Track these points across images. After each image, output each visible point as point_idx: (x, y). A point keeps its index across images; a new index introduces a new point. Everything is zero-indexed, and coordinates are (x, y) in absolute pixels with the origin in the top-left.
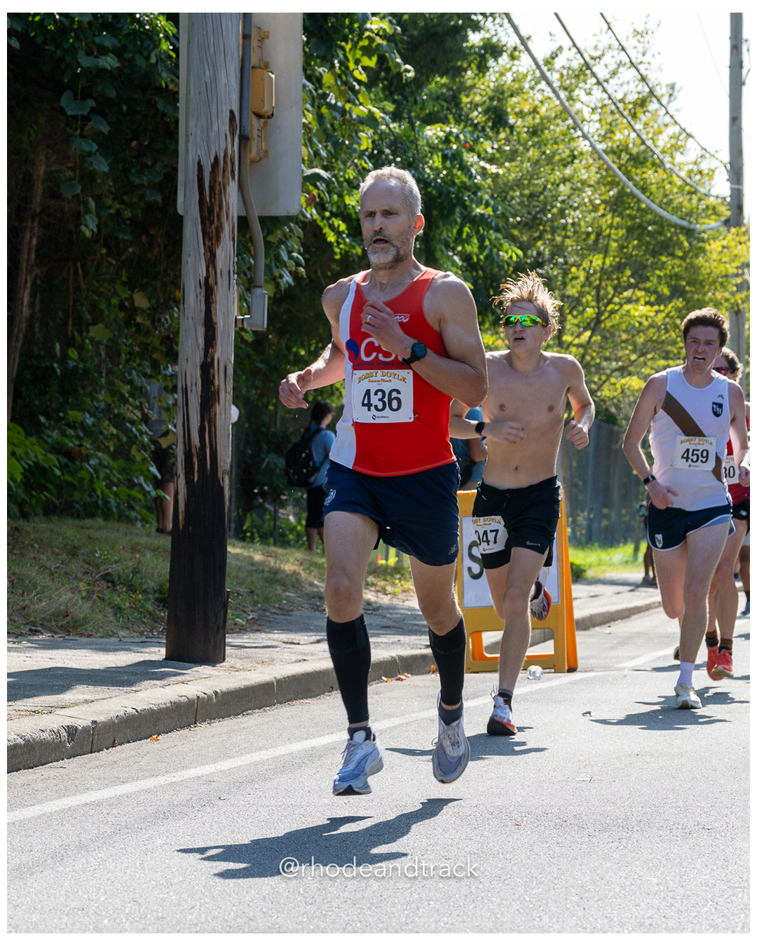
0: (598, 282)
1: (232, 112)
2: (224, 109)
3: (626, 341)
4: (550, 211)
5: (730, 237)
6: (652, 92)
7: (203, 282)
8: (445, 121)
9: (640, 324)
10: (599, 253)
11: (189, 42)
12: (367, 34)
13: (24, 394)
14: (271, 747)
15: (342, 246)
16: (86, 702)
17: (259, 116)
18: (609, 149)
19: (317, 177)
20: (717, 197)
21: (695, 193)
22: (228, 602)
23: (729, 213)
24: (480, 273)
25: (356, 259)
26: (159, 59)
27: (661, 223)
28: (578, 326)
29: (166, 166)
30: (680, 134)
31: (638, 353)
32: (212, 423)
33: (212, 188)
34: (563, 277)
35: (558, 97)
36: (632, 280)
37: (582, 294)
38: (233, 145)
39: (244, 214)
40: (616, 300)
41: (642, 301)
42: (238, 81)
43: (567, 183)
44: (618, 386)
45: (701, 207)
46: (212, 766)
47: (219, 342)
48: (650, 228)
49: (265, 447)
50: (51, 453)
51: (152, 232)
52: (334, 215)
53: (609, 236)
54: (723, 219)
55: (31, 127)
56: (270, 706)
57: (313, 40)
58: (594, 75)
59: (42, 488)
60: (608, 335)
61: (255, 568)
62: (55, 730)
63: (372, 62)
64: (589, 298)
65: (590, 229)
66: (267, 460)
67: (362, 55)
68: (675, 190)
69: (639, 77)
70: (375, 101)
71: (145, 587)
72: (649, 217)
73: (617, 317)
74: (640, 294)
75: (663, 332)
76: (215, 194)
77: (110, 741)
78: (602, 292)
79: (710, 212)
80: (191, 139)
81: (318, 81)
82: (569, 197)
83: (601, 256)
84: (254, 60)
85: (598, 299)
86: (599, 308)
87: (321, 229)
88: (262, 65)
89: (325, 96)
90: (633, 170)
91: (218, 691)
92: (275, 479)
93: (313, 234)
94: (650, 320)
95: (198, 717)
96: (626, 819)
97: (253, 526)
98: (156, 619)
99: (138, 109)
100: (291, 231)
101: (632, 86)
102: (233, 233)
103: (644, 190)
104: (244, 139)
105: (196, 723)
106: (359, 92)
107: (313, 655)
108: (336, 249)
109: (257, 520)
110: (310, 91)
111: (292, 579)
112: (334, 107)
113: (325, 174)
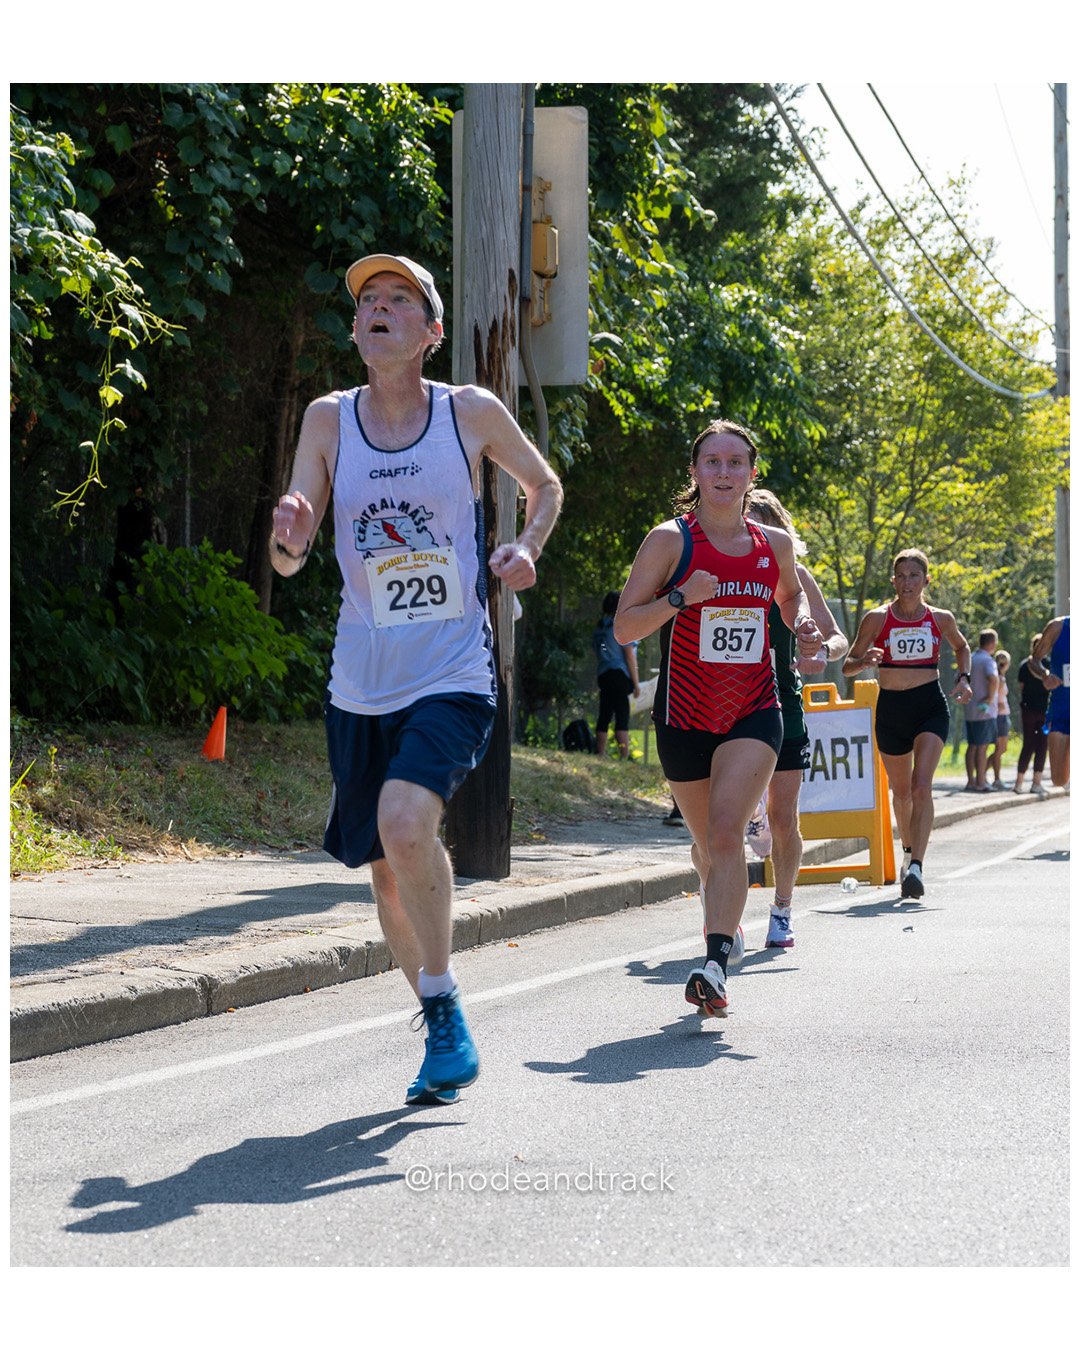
0: (911, 458)
1: (511, 272)
2: (503, 268)
3: (943, 522)
4: (858, 379)
5: (1057, 407)
6: (970, 249)
8: (742, 281)
9: (959, 504)
10: (913, 425)
11: (463, 195)
12: (658, 182)
13: (283, 587)
14: (563, 968)
15: (630, 420)
16: (359, 920)
17: (541, 276)
18: (923, 311)
19: (606, 342)
20: (1042, 363)
21: (1016, 359)
22: (512, 811)
23: (1054, 381)
24: (782, 448)
25: (647, 435)
27: (980, 392)
28: (889, 506)
30: (999, 294)
31: (956, 537)
33: (490, 355)
34: (874, 453)
35: (868, 254)
36: (948, 456)
37: (894, 471)
38: (513, 307)
39: (526, 384)
40: (933, 477)
41: (961, 478)
42: (518, 237)
43: (876, 348)
44: (935, 572)
45: (1024, 374)
46: (499, 989)
47: (499, 525)
48: (968, 398)
49: (548, 642)
50: (314, 650)
52: (622, 385)
53: (923, 406)
54: (1050, 386)
55: (289, 291)
56: (560, 924)
57: (600, 192)
58: (906, 229)
59: (303, 689)
60: (922, 516)
61: (539, 774)
62: (326, 952)
63: (665, 213)
64: (902, 475)
65: (903, 398)
66: (550, 657)
67: (654, 206)
68: (996, 355)
69: (955, 231)
70: (670, 260)
72: (968, 385)
73: (934, 496)
74: (957, 470)
75: (983, 512)
76: (494, 361)
77: (387, 964)
78: (917, 468)
79: (1033, 379)
80: (467, 301)
81: (605, 238)
82: (879, 364)
83: (915, 429)
84: (535, 214)
85: (912, 476)
86: (912, 486)
87: (608, 402)
88: (544, 220)
89: (615, 251)
90: (950, 333)
91: (503, 908)
92: (558, 678)
93: (598, 403)
94: (969, 499)
95: (482, 937)
96: (957, 1042)
97: (536, 729)
100: (574, 401)
101: (948, 242)
102: (514, 405)
103: (962, 356)
104: (525, 301)
105: (480, 943)
106: (652, 246)
107: (605, 868)
108: (624, 424)
109: (539, 722)
110: (595, 248)
111: (578, 787)
112: (622, 265)
113: (616, 339)
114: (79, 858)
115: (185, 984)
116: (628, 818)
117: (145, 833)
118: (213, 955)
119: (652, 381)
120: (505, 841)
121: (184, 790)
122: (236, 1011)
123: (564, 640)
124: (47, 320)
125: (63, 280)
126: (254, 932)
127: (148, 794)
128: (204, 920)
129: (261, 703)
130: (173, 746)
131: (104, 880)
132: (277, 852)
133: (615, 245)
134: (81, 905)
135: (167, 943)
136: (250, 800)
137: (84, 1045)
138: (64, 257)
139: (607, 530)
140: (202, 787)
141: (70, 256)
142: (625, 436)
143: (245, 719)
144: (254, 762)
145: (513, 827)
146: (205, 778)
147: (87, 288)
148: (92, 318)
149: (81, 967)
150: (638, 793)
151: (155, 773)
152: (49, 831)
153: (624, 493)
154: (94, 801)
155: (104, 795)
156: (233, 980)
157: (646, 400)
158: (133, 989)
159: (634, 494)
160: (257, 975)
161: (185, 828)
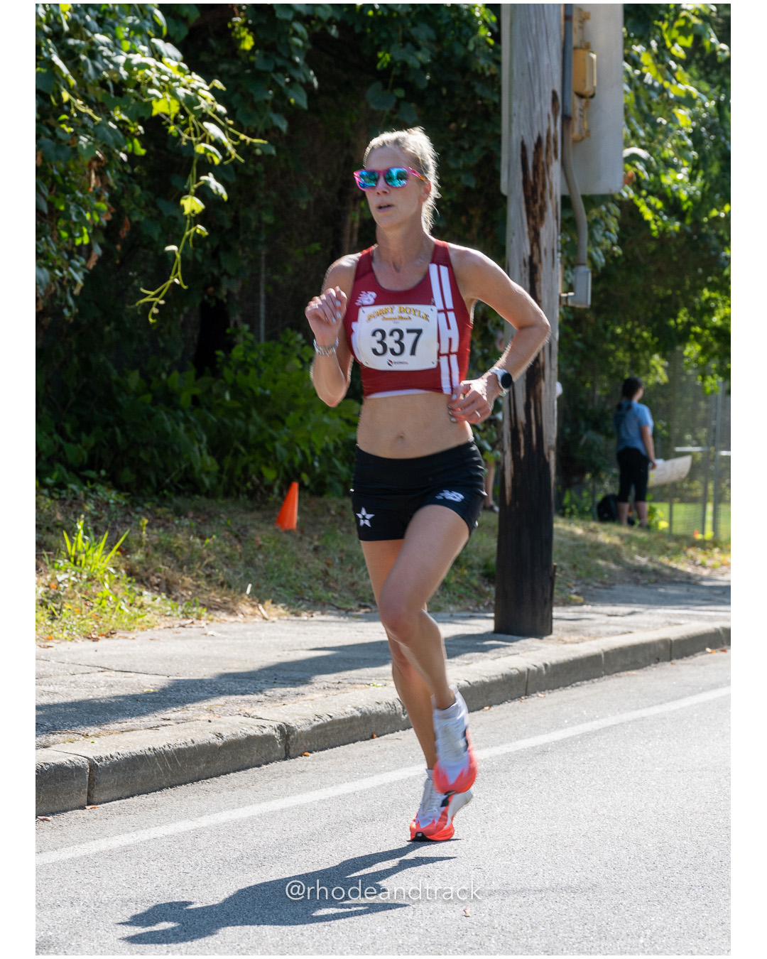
1: (554, 93)
2: (547, 89)
7: (527, 260)
11: (511, 24)
12: (682, 14)
14: (602, 717)
15: (659, 223)
17: (581, 96)
19: (634, 157)
22: (554, 576)
25: (674, 236)
26: (477, 46)
29: (485, 148)
32: (538, 399)
33: (535, 168)
38: (555, 125)
39: (566, 193)
42: (560, 62)
46: (545, 736)
49: (583, 424)
51: (472, 212)
52: (650, 193)
55: (353, 111)
56: (598, 677)
57: (630, 20)
61: (576, 543)
62: (391, 703)
63: (688, 42)
66: (585, 438)
67: (680, 35)
70: (692, 79)
71: (470, 562)
76: (538, 174)
80: (515, 119)
81: (636, 63)
84: (576, 40)
87: (637, 208)
88: (583, 46)
89: (642, 76)
91: (548, 663)
92: (592, 456)
93: (630, 210)
95: (529, 689)
97: (572, 502)
98: (482, 594)
99: (457, 92)
100: (608, 210)
102: (557, 212)
104: (567, 119)
105: (527, 694)
106: (676, 71)
107: (638, 627)
108: (653, 227)
109: (575, 496)
110: (627, 73)
111: (613, 554)
112: (651, 87)
113: (643, 154)
114: (168, 618)
115: (266, 731)
116: (656, 582)
117: (226, 596)
118: (290, 705)
119: (678, 190)
120: (548, 603)
121: (261, 557)
122: (311, 755)
123: (596, 424)
124: (140, 137)
125: (154, 103)
126: (326, 684)
127: (228, 560)
128: (281, 674)
129: (328, 479)
130: (248, 518)
131: (191, 638)
132: (343, 612)
133: (644, 70)
134: (171, 660)
135: (249, 694)
136: (318, 565)
137: (176, 785)
138: (156, 83)
139: (636, 323)
140: (277, 554)
141: (160, 80)
142: (653, 239)
143: (313, 494)
144: (323, 532)
145: (555, 591)
146: (279, 546)
147: (175, 108)
148: (180, 136)
149: (173, 716)
150: (664, 560)
151: (235, 541)
152: (141, 594)
153: (651, 291)
154: (181, 567)
155: (190, 561)
156: (308, 728)
157: (673, 207)
158: (219, 736)
159: (659, 291)
160: (329, 723)
161: (262, 591)
